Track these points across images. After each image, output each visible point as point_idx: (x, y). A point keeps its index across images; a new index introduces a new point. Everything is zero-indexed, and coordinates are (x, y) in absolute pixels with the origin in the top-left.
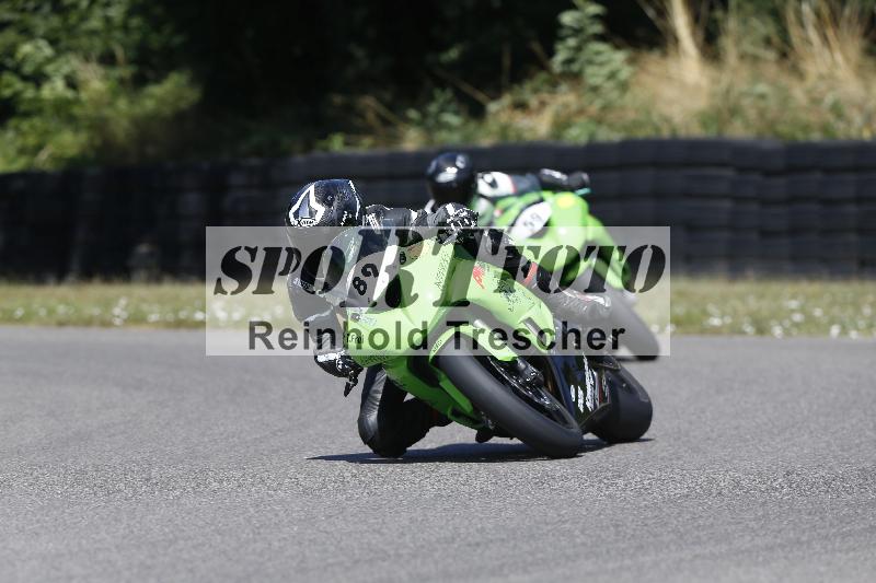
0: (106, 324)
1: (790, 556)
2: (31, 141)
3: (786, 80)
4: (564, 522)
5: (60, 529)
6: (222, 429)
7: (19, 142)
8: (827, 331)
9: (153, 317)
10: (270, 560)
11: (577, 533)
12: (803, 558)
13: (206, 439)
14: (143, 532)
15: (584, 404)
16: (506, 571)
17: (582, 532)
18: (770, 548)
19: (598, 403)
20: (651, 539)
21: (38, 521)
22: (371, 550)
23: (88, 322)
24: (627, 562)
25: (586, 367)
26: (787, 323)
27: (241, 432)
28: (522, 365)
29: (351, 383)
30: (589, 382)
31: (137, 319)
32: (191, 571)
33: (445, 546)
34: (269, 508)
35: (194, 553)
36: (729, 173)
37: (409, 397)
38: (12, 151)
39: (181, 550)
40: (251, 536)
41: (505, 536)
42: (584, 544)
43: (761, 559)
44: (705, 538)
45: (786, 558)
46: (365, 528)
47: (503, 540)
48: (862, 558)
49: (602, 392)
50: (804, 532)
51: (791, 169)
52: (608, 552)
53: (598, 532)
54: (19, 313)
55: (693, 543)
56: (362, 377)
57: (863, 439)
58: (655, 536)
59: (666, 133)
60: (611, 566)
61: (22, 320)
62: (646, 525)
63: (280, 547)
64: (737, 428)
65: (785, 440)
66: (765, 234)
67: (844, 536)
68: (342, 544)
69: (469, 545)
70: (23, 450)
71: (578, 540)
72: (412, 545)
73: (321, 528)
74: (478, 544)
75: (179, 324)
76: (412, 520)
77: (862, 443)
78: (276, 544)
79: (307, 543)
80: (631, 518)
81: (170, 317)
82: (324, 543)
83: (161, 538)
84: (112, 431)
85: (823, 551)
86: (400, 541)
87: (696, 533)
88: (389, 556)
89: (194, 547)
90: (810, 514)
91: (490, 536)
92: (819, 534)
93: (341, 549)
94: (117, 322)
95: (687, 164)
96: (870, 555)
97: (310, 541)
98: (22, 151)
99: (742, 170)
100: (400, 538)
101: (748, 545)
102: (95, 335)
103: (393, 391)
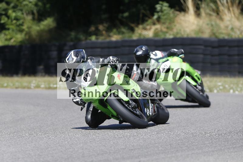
0: (29, 88)
1: (219, 153)
2: (9, 37)
3: (218, 21)
4: (156, 144)
5: (16, 145)
6: (61, 117)
7: (5, 37)
8: (229, 91)
9: (42, 86)
10: (74, 154)
11: (160, 147)
12: (222, 154)
13: (57, 120)
14: (39, 146)
15: (149, 113)
16: (140, 157)
17: (161, 146)
18: (213, 151)
19: (153, 113)
20: (180, 149)
21: (10, 143)
22: (102, 151)
23: (24, 88)
24: (174, 155)
25: (150, 103)
26: (218, 89)
27: (66, 118)
28: (131, 102)
29: (83, 107)
30: (151, 107)
31: (38, 87)
32: (52, 156)
33: (123, 150)
34: (74, 139)
35: (53, 152)
36: (202, 47)
37: (99, 111)
38: (3, 40)
39: (50, 151)
40: (69, 147)
41: (140, 148)
42: (161, 150)
43: (210, 154)
44: (195, 148)
45: (218, 154)
46: (101, 145)
47: (139, 149)
48: (239, 154)
49: (154, 110)
50: (223, 147)
51: (220, 46)
52: (168, 152)
53: (165, 147)
54: (5, 85)
55: (192, 150)
56: (86, 105)
57: (239, 121)
58: (181, 148)
59: (185, 36)
60: (169, 156)
61: (6, 87)
62: (179, 145)
63: (77, 150)
64: (204, 118)
65: (217, 122)
66: (212, 64)
67: (234, 148)
68: (95, 150)
69: (130, 150)
70: (6, 123)
71: (160, 149)
72: (114, 150)
73: (89, 145)
74: (132, 150)
75: (50, 88)
76: (114, 143)
77: (239, 122)
78: (76, 149)
79: (85, 149)
80: (174, 143)
81: (47, 86)
82: (89, 149)
83: (44, 147)
84: (31, 118)
85: (228, 152)
86: (110, 149)
87: (192, 147)
88: (107, 153)
89: (53, 150)
90: (224, 142)
91: (135, 147)
92: (227, 147)
93: (94, 151)
94: (32, 87)
95: (191, 45)
96: (241, 153)
97: (85, 148)
98: (6, 40)
99: (206, 46)
100: (110, 148)
101: (207, 150)
102: (26, 91)
103: (95, 110)
